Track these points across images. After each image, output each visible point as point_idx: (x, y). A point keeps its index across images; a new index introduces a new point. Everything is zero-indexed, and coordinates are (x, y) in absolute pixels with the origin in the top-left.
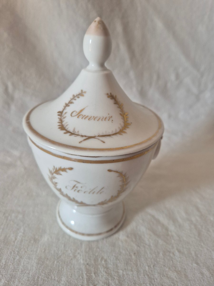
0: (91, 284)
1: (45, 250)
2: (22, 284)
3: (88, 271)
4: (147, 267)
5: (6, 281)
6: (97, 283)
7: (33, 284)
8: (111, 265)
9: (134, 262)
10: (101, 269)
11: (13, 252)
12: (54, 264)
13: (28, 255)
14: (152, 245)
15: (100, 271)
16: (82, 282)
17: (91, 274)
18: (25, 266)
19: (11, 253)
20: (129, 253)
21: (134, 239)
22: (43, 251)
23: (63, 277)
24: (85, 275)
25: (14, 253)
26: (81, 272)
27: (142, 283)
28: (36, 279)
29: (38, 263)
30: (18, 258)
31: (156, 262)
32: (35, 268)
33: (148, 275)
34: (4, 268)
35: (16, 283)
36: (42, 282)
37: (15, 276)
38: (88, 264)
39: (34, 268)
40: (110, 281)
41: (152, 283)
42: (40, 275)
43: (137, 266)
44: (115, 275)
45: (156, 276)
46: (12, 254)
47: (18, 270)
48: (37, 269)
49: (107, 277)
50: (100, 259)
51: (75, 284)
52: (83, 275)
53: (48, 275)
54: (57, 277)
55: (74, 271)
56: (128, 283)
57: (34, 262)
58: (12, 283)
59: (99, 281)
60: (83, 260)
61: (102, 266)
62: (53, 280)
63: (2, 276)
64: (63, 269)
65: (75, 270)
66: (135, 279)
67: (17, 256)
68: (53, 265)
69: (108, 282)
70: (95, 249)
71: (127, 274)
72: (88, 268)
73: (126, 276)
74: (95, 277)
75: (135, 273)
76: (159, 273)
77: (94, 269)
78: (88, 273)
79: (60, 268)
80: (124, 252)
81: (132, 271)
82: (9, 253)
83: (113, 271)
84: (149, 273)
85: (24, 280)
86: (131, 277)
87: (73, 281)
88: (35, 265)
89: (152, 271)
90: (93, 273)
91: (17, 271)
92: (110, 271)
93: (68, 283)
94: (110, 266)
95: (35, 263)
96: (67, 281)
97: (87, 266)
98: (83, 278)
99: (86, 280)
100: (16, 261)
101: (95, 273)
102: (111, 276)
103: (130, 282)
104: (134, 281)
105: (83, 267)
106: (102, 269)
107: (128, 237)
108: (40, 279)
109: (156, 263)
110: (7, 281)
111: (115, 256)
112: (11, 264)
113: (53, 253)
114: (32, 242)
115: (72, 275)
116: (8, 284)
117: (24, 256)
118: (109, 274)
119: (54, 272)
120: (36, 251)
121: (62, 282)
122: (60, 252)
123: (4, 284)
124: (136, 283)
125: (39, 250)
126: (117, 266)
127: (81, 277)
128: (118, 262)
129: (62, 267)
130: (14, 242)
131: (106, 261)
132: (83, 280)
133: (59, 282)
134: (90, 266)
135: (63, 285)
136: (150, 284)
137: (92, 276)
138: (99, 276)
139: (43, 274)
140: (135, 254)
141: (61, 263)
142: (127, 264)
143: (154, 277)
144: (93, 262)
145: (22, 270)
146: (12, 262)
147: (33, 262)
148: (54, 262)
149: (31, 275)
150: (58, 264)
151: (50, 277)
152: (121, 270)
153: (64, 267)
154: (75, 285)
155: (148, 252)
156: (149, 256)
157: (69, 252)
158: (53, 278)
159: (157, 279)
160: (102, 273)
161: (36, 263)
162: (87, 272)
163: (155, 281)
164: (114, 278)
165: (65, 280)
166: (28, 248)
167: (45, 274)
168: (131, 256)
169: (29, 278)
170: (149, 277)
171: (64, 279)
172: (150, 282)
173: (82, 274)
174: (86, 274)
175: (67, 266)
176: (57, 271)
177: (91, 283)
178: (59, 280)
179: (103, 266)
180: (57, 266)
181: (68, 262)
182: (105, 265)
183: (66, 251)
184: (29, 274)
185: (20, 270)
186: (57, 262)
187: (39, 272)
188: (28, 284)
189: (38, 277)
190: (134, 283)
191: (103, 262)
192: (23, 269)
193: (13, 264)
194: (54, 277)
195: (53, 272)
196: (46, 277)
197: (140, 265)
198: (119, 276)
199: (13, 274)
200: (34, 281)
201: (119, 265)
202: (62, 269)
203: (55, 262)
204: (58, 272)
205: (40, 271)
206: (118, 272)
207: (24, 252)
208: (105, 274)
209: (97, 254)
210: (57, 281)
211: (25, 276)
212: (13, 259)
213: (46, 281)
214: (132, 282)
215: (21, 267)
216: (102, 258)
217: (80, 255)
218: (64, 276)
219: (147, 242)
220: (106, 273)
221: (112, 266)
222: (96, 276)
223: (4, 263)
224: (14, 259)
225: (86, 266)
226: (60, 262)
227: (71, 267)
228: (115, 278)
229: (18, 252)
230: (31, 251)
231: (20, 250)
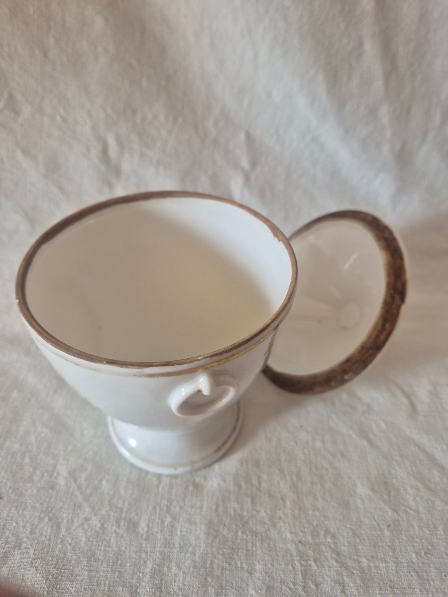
0: (310, 581)
1: (217, 507)
2: (184, 572)
3: (303, 556)
4: (414, 555)
5: (154, 566)
6: (321, 580)
7: (205, 575)
8: (345, 546)
9: (389, 544)
10: (326, 554)
11: (158, 508)
12: (238, 538)
13: (186, 514)
14: (421, 510)
15: (325, 557)
16: (294, 577)
17: (309, 563)
18: (184, 536)
19: (155, 508)
20: (379, 525)
21: (385, 497)
22: (214, 508)
23: (257, 564)
24: (297, 563)
25: (161, 510)
26: (289, 556)
27: (405, 586)
28: (208, 565)
29: (208, 534)
30: (168, 519)
31: (432, 546)
32: (204, 543)
33: (417, 572)
34: (147, 539)
35: (173, 570)
36: (220, 571)
37: (169, 556)
38: (300, 542)
39: (202, 542)
40: (345, 578)
41: (425, 589)
42: (215, 558)
43: (394, 551)
44: (353, 567)
45: (433, 573)
46: (158, 511)
47: (174, 545)
48: (207, 546)
49: (339, 569)
50: (322, 533)
51: (281, 579)
52: (295, 563)
53: (230, 558)
54: (246, 564)
55: (277, 555)
56: (379, 583)
57: (201, 531)
58: (165, 569)
59: (325, 577)
60: (291, 533)
61: (328, 548)
62: (240, 569)
63: (147, 555)
64: (256, 548)
65: (278, 552)
66: (392, 578)
67: (167, 515)
68: (236, 539)
69: (341, 580)
70: (310, 512)
71: (376, 567)
72: (301, 549)
73: (374, 570)
74: (316, 568)
75: (392, 566)
76: (437, 569)
77: (314, 552)
78: (303, 561)
79: (250, 545)
80: (367, 522)
81: (386, 562)
82: (151, 508)
83: (350, 558)
84: (418, 566)
85: (186, 564)
86: (384, 573)
87: (276, 573)
88: (202, 536)
89: (423, 563)
90: (312, 559)
91: (172, 546)
92: (343, 557)
93: (269, 577)
94: (344, 548)
95: (202, 533)
96: (266, 573)
97: (300, 545)
98: (293, 568)
99: (300, 573)
100: (167, 525)
101: (315, 561)
102: (347, 568)
103: (384, 583)
104: (391, 581)
105: (292, 547)
106: (327, 552)
107: (373, 490)
108: (215, 566)
109: (430, 547)
110: (158, 566)
111: (351, 529)
112: (159, 531)
113: (233, 513)
114: (191, 488)
115: (273, 561)
116: (160, 571)
117: (180, 517)
118: (343, 564)
119: (240, 554)
120: (201, 508)
121: (257, 575)
122: (245, 513)
123: (152, 570)
124: (394, 586)
125: (205, 506)
126: (357, 550)
127: (290, 567)
128: (358, 541)
129: (252, 543)
130: (158, 487)
131: (333, 536)
132: (296, 574)
133: (251, 574)
134: (304, 545)
135: (259, 579)
136: (421, 590)
137: (310, 566)
138: (323, 566)
139: (220, 557)
140: (389, 526)
141: (249, 536)
142: (375, 546)
143: (428, 576)
144: (310, 538)
145: (180, 545)
146: (159, 526)
147: (198, 529)
148: (236, 532)
149: (199, 557)
150: (245, 537)
151: (233, 563)
152: (365, 557)
153: (256, 544)
154: (281, 582)
155: (415, 524)
156: (417, 533)
157: (263, 513)
158: (239, 564)
159: (433, 581)
160: (329, 562)
161: (204, 533)
162: (300, 557)
163: (430, 584)
164: (353, 574)
165: (261, 570)
166: (184, 501)
167: (223, 555)
168: (381, 530)
169: (195, 562)
170: (420, 576)
171: (258, 567)
172: (421, 586)
173: (293, 560)
174: (299, 562)
175: (262, 543)
176: (245, 551)
177: (311, 579)
178: (250, 569)
179: (330, 547)
180: (244, 541)
181: (263, 534)
182: (332, 546)
183: (257, 511)
184: (194, 553)
185: (177, 546)
186: (243, 532)
187: (212, 551)
188: (195, 574)
189: (212, 562)
190: (391, 587)
191: (329, 539)
192: (182, 544)
193: (161, 531)
194: (239, 562)
195: (238, 552)
196: (226, 562)
197: (401, 550)
198: (362, 570)
199: (166, 551)
200: (205, 568)
201: (360, 547)
202: (252, 548)
203: (240, 533)
204: (246, 554)
205: (214, 549)
206: (359, 562)
207: (177, 509)
208: (335, 564)
209: (315, 523)
210: (247, 571)
211: (188, 559)
212: (160, 521)
213: (226, 569)
214: (387, 583)
215: (177, 539)
216: (327, 532)
217: (284, 522)
218: (259, 563)
219: (412, 504)
220: (337, 561)
221: (347, 549)
222: (318, 567)
223: (146, 529)
224: (163, 522)
225: (297, 545)
226: (248, 533)
227: (269, 545)
228: (355, 572)
229: (168, 507)
230: (192, 507)
231: (171, 503)
